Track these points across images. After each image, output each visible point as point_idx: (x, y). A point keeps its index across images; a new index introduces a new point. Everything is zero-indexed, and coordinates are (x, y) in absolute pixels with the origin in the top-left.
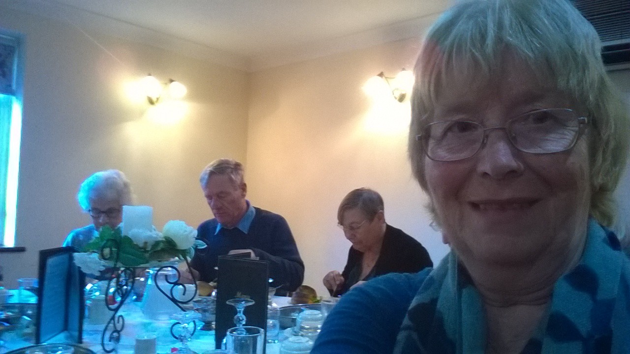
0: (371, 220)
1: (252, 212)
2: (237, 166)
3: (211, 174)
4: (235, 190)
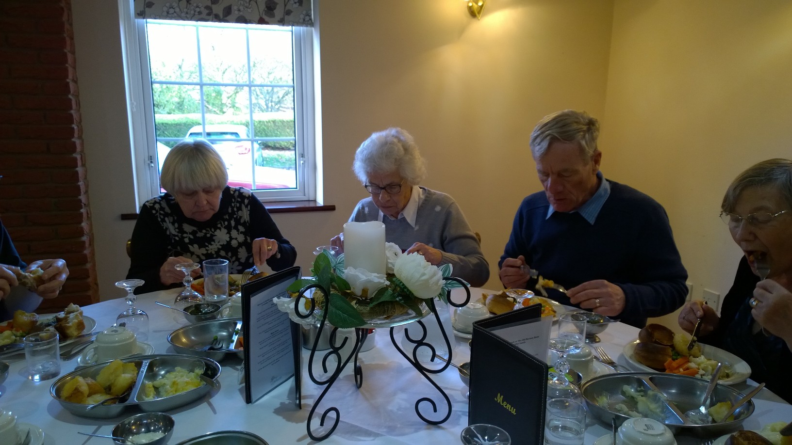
1: (606, 190)
2: (591, 124)
3: (553, 140)
4: (585, 164)
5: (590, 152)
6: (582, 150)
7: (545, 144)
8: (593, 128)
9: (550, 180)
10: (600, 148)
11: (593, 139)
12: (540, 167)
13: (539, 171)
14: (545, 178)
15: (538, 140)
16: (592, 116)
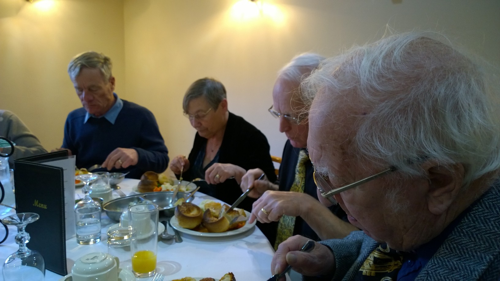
0: (216, 108)
1: (120, 104)
2: (106, 61)
3: (82, 67)
4: (106, 84)
5: (108, 76)
6: (102, 74)
7: (77, 70)
8: (108, 62)
9: (84, 93)
10: (114, 75)
11: (109, 69)
12: (76, 85)
13: (76, 87)
14: (80, 93)
15: (73, 68)
16: (107, 55)
